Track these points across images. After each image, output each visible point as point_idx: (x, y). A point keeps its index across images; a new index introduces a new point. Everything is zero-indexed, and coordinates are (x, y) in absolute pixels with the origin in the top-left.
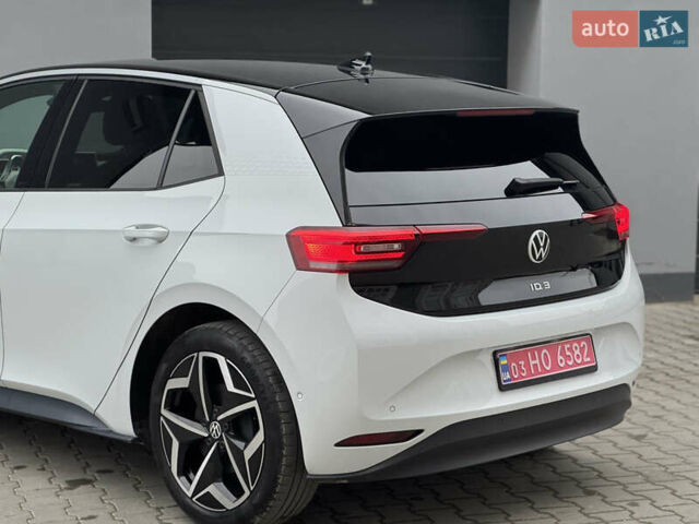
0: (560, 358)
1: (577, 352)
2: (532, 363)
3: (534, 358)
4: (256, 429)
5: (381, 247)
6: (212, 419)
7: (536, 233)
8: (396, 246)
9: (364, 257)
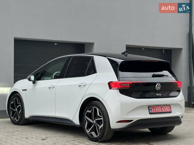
0: (163, 109)
1: (167, 108)
2: (157, 109)
3: (157, 108)
4: (102, 124)
5: (125, 85)
6: (94, 120)
7: (158, 84)
8: (128, 85)
9: (122, 87)
